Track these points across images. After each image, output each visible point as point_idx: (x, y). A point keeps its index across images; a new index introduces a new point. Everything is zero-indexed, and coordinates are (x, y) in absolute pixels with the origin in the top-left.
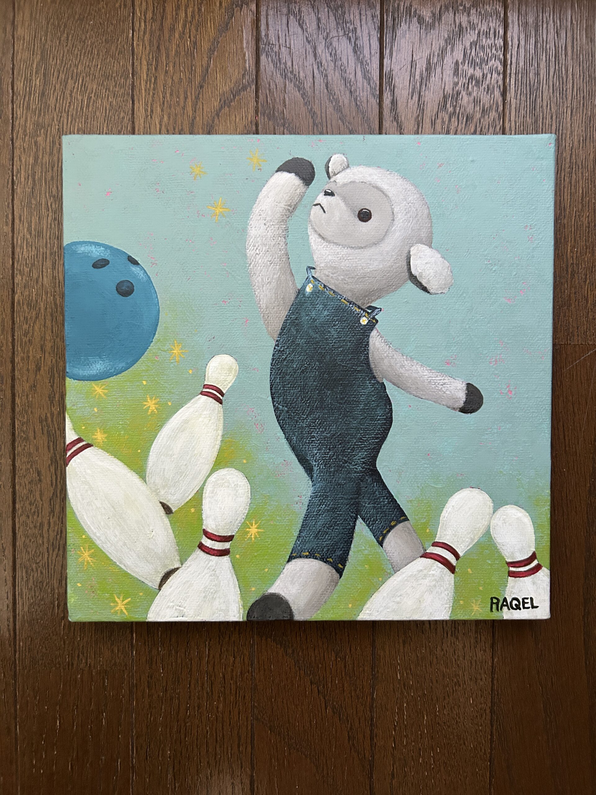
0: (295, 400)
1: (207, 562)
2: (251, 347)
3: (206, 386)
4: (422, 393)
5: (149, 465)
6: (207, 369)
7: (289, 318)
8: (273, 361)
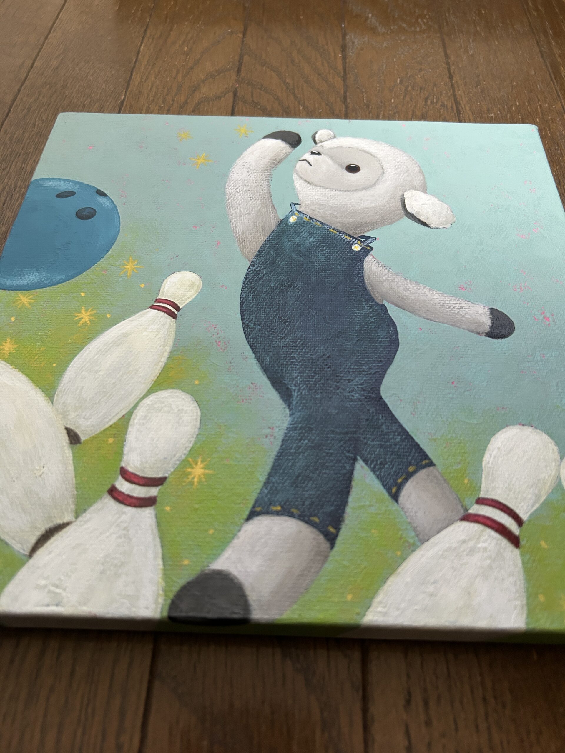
2: (220, 266)
3: (160, 300)
7: (268, 243)
8: (246, 279)
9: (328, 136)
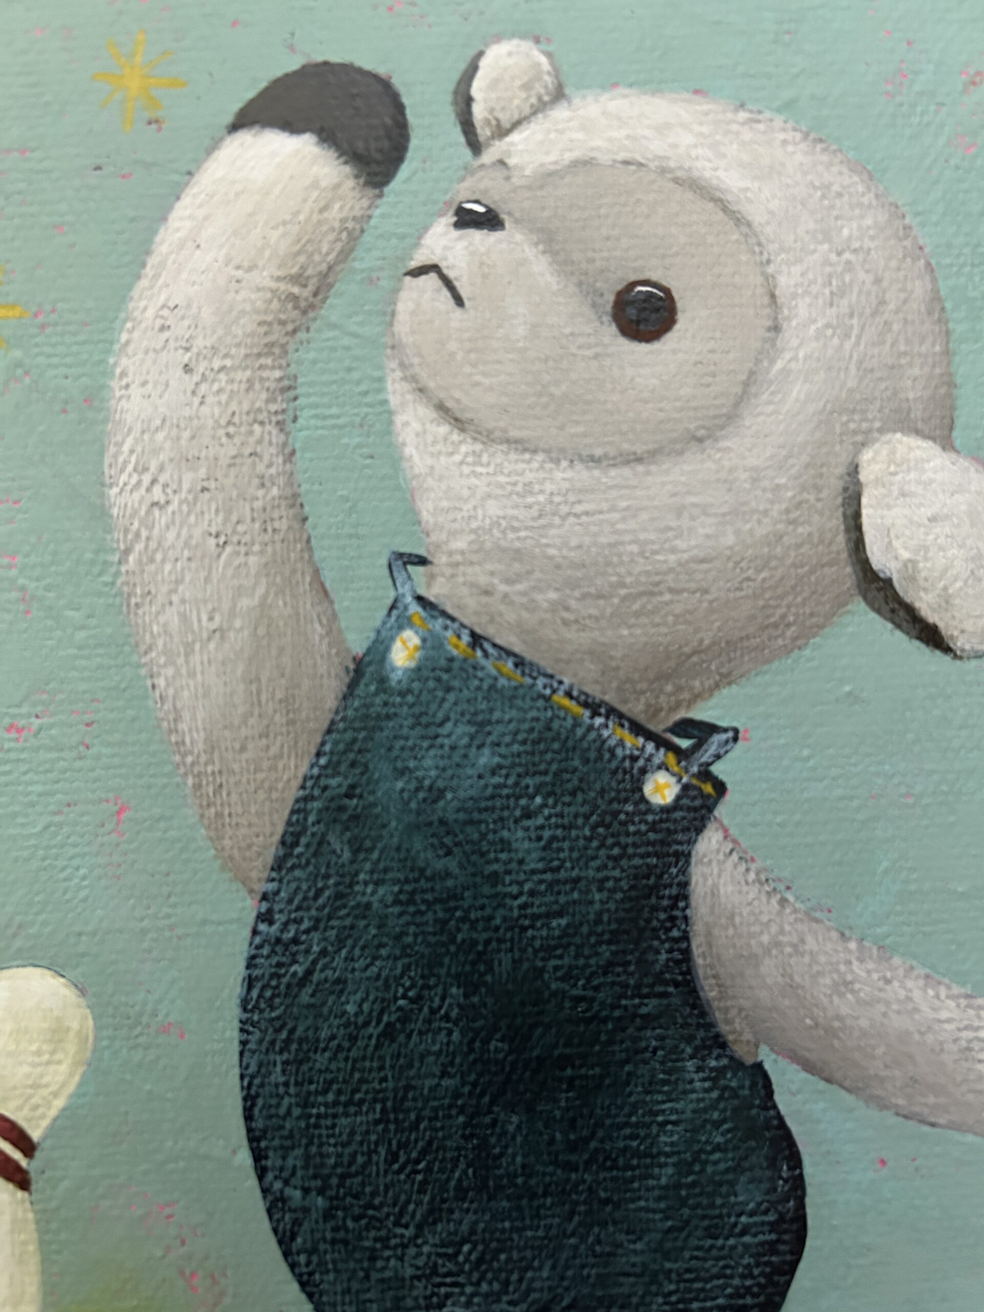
0: (360, 1159)
2: (144, 932)
4: (931, 1100)
7: (316, 792)
8: (250, 987)
9: (527, 87)
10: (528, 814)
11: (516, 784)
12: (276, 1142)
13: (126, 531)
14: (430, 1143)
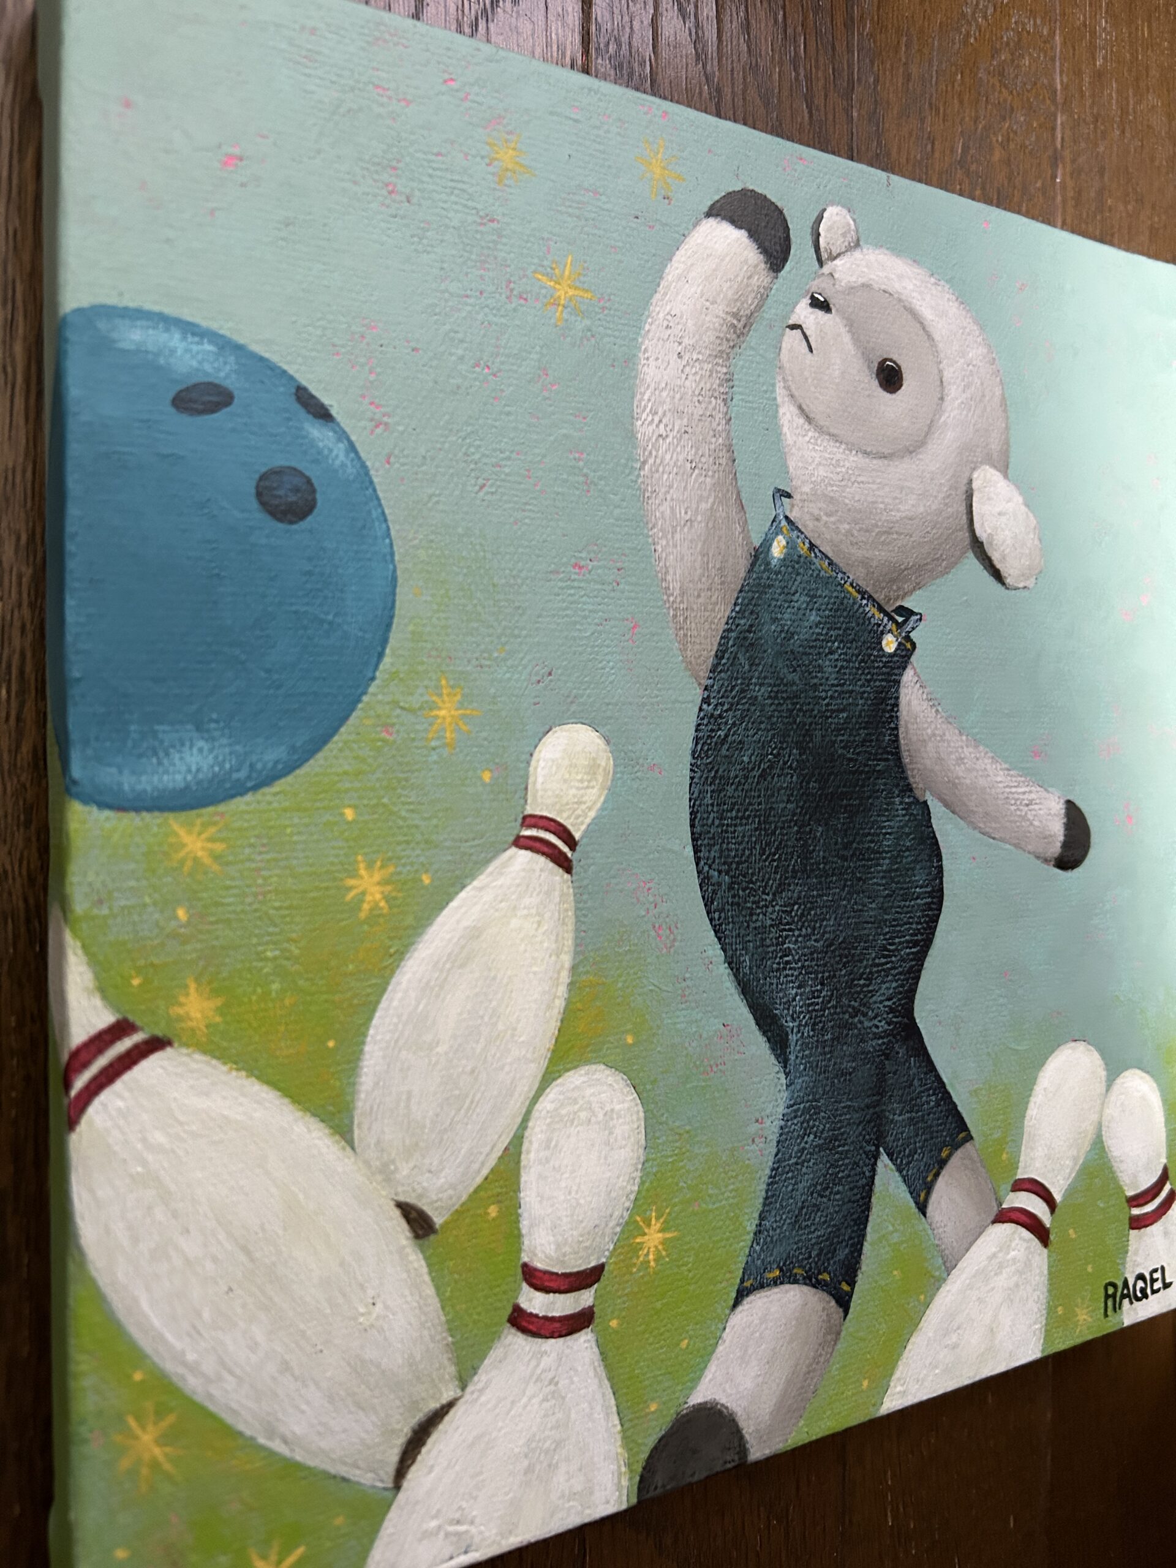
0: (747, 852)
1: (533, 1363)
2: (644, 705)
3: (531, 821)
4: (993, 824)
5: (363, 1088)
6: (531, 769)
7: (734, 627)
8: (697, 744)
9: (844, 235)
10: (831, 653)
11: (827, 634)
12: (706, 842)
13: (645, 449)
14: (780, 843)
